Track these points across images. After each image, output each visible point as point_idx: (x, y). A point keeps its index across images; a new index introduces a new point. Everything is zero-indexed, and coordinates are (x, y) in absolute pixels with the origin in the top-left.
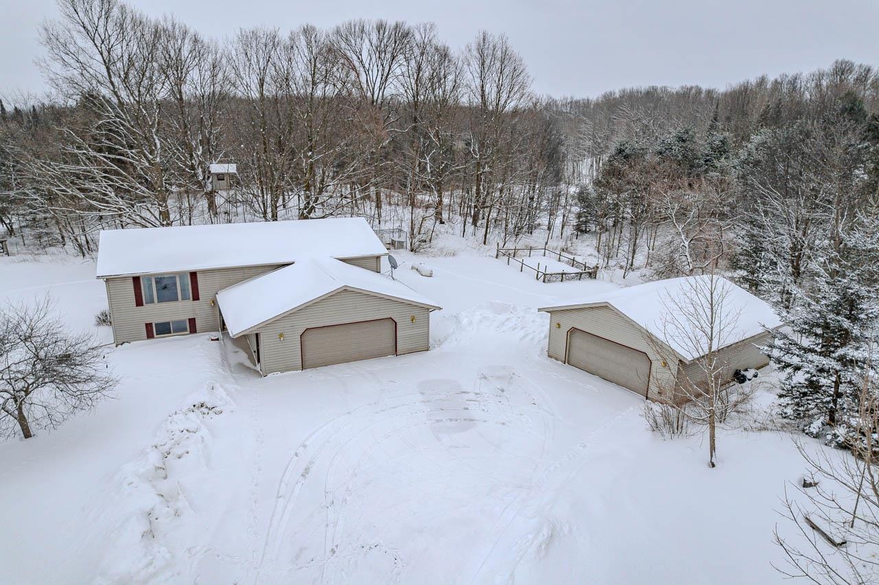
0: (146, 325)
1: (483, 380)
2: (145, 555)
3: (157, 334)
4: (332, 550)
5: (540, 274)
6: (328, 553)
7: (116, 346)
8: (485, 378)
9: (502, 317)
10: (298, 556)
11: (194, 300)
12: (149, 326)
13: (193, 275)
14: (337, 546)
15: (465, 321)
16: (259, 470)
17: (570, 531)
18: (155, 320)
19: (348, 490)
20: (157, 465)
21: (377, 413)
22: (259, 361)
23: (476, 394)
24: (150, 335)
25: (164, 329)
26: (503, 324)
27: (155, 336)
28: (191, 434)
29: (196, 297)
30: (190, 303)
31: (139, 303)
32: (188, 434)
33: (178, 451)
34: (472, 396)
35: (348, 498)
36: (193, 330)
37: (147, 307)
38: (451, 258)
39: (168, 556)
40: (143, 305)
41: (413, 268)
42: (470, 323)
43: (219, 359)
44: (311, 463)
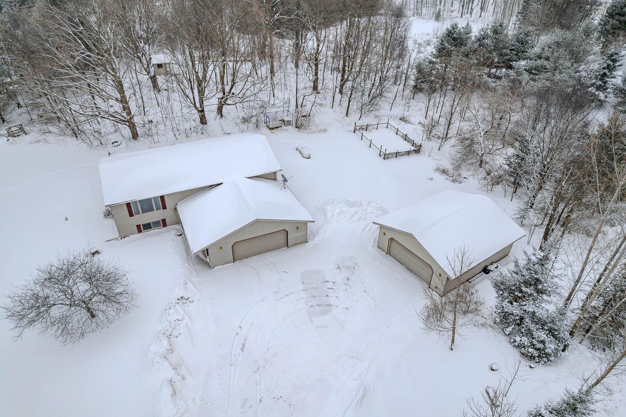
0: (137, 226)
1: (338, 269)
2: (175, 407)
3: (144, 230)
4: (260, 400)
5: (382, 153)
6: (259, 402)
7: (121, 239)
8: (339, 268)
9: (353, 210)
10: (244, 404)
11: (163, 209)
12: (138, 227)
13: (162, 197)
14: (262, 398)
15: (329, 214)
16: (219, 346)
17: (374, 390)
18: (141, 223)
19: (265, 360)
20: (168, 349)
21: (278, 300)
22: (208, 255)
23: (334, 283)
24: (140, 231)
25: (147, 226)
26: (353, 216)
27: (143, 231)
28: (180, 321)
29: (164, 207)
30: (162, 210)
31: (131, 215)
32: (179, 322)
33: (176, 333)
34: (330, 285)
35: (266, 366)
36: (165, 225)
37: (135, 217)
38: (323, 133)
39: (185, 405)
40: (133, 216)
41: (297, 149)
42: (333, 216)
43: (185, 255)
44: (245, 340)
